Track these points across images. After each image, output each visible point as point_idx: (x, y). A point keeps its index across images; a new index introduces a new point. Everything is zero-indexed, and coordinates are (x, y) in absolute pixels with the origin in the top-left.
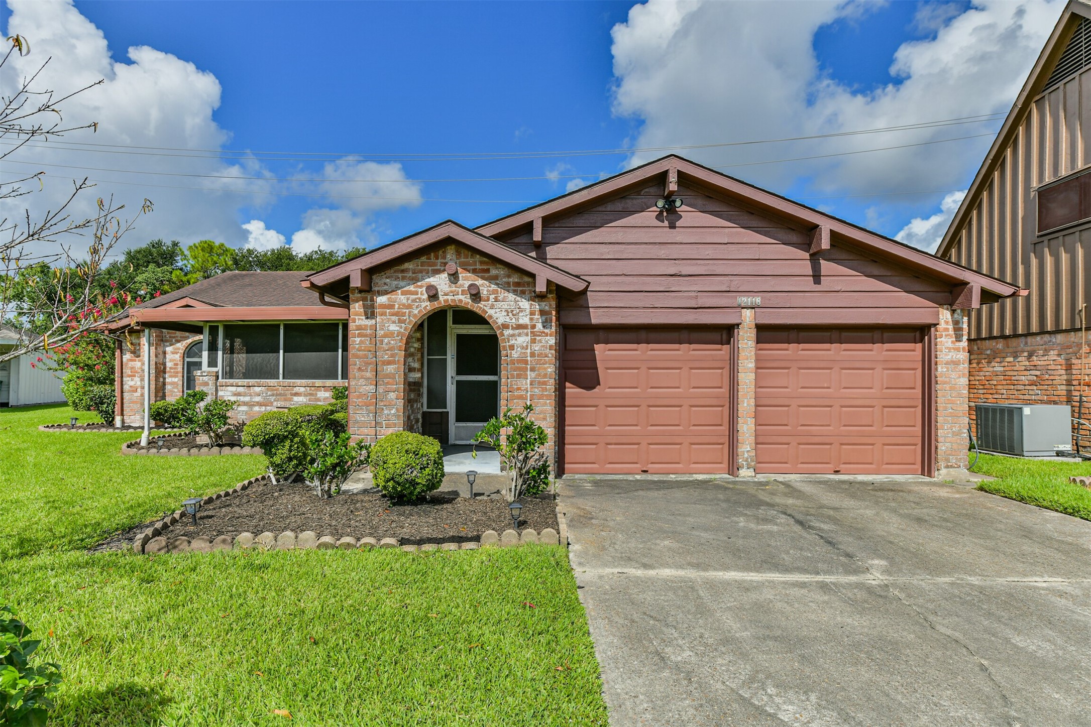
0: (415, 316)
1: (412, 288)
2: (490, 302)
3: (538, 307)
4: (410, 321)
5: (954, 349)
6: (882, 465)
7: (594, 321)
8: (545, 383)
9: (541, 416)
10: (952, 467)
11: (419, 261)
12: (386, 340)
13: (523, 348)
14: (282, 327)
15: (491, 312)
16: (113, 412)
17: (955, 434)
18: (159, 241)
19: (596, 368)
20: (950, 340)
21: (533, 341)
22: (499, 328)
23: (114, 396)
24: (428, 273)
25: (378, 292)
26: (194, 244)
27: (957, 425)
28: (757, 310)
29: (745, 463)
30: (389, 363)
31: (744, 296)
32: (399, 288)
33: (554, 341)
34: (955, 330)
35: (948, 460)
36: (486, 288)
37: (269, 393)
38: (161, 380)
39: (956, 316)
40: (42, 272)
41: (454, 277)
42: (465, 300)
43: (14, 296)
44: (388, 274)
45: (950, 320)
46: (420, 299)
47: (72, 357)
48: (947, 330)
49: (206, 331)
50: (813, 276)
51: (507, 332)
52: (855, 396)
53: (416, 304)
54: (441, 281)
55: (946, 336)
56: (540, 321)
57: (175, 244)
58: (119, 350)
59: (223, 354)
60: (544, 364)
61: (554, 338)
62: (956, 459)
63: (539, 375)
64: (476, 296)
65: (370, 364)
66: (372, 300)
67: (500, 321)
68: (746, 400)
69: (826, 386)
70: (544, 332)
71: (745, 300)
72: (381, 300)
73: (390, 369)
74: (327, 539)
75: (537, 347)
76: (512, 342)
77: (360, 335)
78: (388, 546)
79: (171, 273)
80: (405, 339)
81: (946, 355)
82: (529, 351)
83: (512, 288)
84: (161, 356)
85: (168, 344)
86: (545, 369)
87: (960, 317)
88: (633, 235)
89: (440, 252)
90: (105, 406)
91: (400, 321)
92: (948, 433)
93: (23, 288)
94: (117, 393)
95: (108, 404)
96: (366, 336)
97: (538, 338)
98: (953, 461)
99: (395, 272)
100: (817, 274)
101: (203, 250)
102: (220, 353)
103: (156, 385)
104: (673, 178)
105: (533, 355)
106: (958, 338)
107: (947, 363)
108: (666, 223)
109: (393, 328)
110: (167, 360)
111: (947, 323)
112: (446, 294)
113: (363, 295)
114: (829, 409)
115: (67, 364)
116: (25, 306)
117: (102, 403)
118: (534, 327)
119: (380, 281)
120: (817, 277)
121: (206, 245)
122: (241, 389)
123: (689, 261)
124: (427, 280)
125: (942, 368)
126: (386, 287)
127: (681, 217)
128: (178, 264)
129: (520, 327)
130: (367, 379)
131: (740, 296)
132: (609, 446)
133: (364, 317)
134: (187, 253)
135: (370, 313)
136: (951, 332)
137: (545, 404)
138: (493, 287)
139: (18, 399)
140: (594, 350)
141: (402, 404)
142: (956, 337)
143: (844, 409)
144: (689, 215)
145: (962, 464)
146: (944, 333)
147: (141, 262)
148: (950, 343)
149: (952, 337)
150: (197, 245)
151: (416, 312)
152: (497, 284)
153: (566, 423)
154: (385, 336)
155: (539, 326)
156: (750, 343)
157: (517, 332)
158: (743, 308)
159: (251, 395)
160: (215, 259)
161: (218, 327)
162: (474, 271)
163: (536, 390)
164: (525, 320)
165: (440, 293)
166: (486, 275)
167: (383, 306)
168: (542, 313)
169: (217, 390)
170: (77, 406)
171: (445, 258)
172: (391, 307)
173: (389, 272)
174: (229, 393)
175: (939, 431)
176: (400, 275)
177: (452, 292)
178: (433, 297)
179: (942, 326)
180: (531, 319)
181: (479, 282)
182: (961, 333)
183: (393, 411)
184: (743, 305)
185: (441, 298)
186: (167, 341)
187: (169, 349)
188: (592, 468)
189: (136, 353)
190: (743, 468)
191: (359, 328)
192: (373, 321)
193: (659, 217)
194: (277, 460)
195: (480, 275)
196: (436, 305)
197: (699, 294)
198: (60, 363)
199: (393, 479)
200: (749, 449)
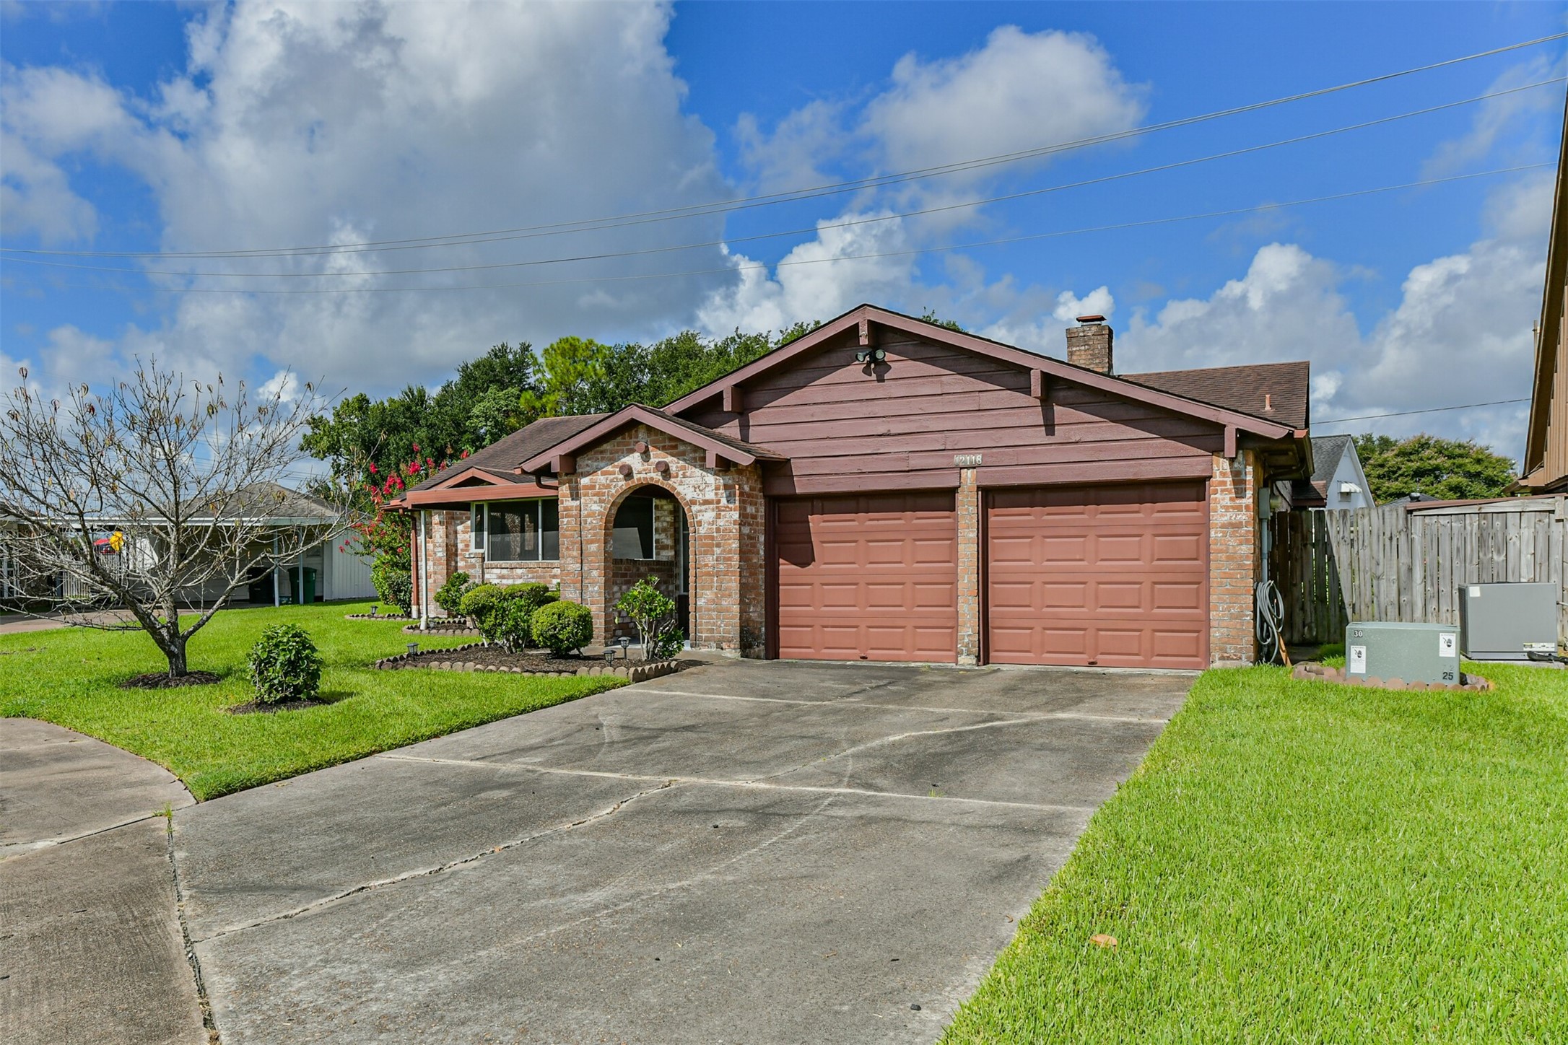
0: (612, 494)
1: (610, 468)
2: (679, 479)
3: (722, 481)
4: (609, 500)
5: (1234, 508)
6: (1152, 657)
7: (798, 491)
8: (730, 559)
9: (727, 592)
10: (1228, 658)
11: (615, 442)
12: (589, 520)
13: (709, 524)
14: (540, 504)
15: (680, 488)
16: (410, 600)
17: (1233, 617)
18: (503, 346)
19: (811, 542)
20: (1228, 497)
21: (718, 516)
22: (687, 504)
23: (411, 583)
24: (623, 453)
25: (582, 473)
26: (552, 345)
27: (1237, 606)
28: (978, 469)
29: (964, 649)
30: (592, 542)
31: (962, 454)
32: (599, 469)
33: (737, 516)
34: (1235, 483)
35: (1223, 650)
36: (674, 463)
37: (530, 575)
38: (453, 564)
39: (1236, 465)
40: (360, 408)
41: (646, 455)
42: (656, 477)
43: (328, 448)
44: (589, 456)
45: (1229, 470)
46: (617, 478)
47: (377, 538)
48: (1224, 483)
49: (473, 509)
50: (1045, 425)
51: (694, 508)
52: (1116, 570)
53: (614, 484)
54: (634, 460)
55: (1222, 491)
56: (724, 495)
57: (525, 348)
58: (413, 531)
59: (488, 534)
60: (729, 539)
61: (738, 512)
62: (1236, 648)
63: (724, 551)
64: (666, 472)
65: (576, 543)
66: (577, 482)
67: (688, 498)
68: (966, 576)
69: (1078, 557)
70: (728, 507)
71: (959, 459)
72: (585, 481)
73: (593, 547)
74: (479, 666)
75: (721, 522)
76: (699, 518)
77: (567, 516)
78: (515, 672)
79: (518, 397)
80: (604, 518)
81: (1222, 515)
82: (714, 527)
83: (699, 463)
84: (452, 537)
85: (458, 522)
86: (730, 545)
87: (1242, 466)
88: (836, 393)
89: (633, 432)
90: (402, 594)
91: (601, 501)
92: (1223, 616)
93: (339, 435)
94: (413, 580)
95: (406, 592)
96: (572, 516)
97: (723, 513)
98: (1231, 651)
99: (595, 453)
100: (1049, 423)
101: (563, 355)
102: (486, 533)
103: (447, 569)
104: (864, 331)
105: (718, 530)
106: (1240, 493)
107: (1223, 526)
108: (874, 377)
109: (595, 507)
110: (459, 541)
111: (1223, 474)
112: (640, 473)
113: (569, 477)
114: (1082, 586)
115: (373, 547)
116: (343, 461)
117: (401, 592)
118: (719, 502)
119: (584, 463)
120: (1050, 427)
121: (567, 346)
122: (505, 572)
123: (899, 418)
124: (623, 460)
125: (1216, 533)
126: (588, 469)
127: (890, 368)
128: (529, 381)
129: (707, 502)
130: (574, 557)
131: (957, 454)
132: (825, 629)
133: (570, 499)
134: (541, 360)
135: (575, 495)
136: (1230, 486)
137: (730, 581)
138: (682, 463)
139: (332, 592)
140: (809, 522)
141: (603, 582)
142: (1236, 493)
143: (1102, 586)
144: (899, 365)
145: (1244, 656)
146: (1219, 488)
147: (479, 383)
148: (1227, 500)
149: (1230, 492)
150: (555, 346)
151: (614, 491)
152: (685, 460)
153: (780, 603)
154: (588, 516)
155: (724, 501)
156: (971, 508)
157: (703, 507)
158: (961, 468)
159: (513, 578)
160: (579, 368)
161: (483, 505)
162: (664, 448)
163: (722, 566)
164: (710, 495)
165: (635, 472)
166: (675, 451)
167: (587, 487)
168: (726, 487)
169: (483, 573)
170: (386, 598)
171: (637, 437)
172: (593, 487)
173: (591, 454)
174: (494, 576)
175: (1211, 613)
176: (599, 456)
177: (644, 470)
178: (629, 475)
179: (1217, 478)
180: (716, 494)
181: (669, 459)
182: (1243, 486)
183: (596, 589)
184: (961, 465)
185: (636, 477)
186: (458, 519)
187: (460, 528)
188: (806, 653)
189: (429, 534)
190: (962, 654)
191: (566, 509)
192: (578, 502)
193: (867, 371)
194: (486, 626)
195: (669, 451)
196: (630, 483)
197: (910, 454)
198: (367, 546)
199: (542, 635)
200: (970, 633)
